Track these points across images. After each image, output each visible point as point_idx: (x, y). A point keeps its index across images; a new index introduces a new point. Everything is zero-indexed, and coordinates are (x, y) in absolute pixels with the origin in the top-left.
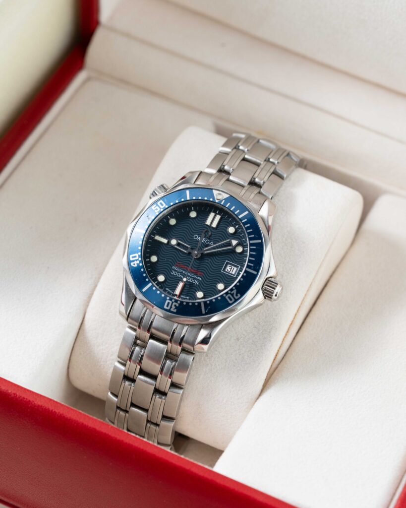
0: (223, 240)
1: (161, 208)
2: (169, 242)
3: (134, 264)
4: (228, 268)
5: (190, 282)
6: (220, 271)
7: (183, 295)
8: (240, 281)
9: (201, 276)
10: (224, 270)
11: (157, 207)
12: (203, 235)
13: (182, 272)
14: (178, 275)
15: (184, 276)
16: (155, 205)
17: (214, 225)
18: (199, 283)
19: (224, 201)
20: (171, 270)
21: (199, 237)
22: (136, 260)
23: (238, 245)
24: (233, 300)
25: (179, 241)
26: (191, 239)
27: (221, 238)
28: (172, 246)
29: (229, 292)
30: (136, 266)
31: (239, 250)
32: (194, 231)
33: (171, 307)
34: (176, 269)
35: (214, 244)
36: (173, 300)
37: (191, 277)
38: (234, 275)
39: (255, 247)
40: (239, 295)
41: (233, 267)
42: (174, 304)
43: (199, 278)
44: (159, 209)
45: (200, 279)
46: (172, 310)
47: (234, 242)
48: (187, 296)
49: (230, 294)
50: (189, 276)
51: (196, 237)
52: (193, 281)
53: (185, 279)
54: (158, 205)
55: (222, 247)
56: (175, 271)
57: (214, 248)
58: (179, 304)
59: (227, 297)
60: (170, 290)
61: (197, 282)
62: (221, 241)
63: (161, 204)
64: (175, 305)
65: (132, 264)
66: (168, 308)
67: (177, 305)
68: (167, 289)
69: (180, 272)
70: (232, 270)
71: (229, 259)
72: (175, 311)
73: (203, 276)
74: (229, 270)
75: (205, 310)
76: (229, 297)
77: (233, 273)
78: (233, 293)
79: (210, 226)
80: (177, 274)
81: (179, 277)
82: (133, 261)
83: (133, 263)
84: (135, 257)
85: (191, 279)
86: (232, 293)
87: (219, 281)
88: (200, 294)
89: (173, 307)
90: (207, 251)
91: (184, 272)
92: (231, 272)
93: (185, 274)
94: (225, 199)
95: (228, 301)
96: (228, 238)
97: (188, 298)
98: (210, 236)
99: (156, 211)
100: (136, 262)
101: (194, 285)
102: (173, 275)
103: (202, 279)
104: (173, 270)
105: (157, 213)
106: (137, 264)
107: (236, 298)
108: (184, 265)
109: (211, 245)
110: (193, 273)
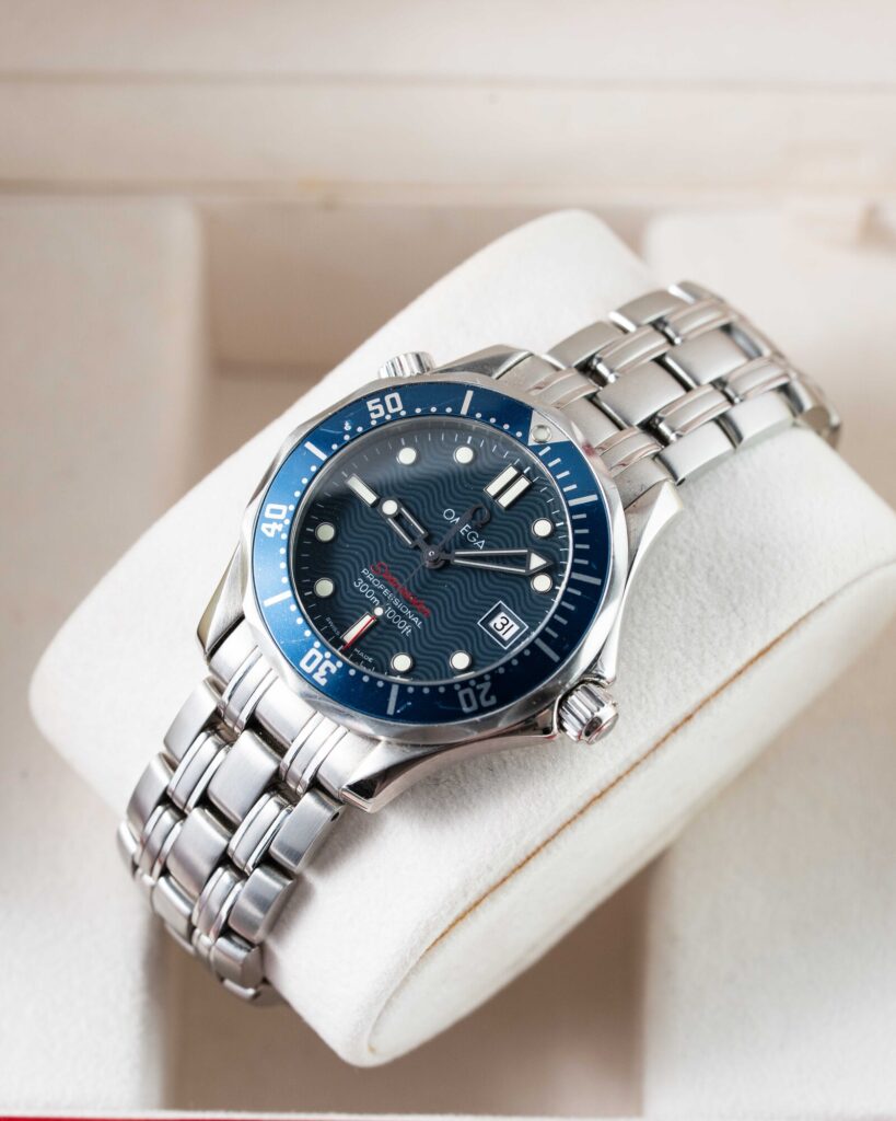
0: (513, 548)
1: (387, 412)
2: (377, 504)
3: (269, 530)
4: (498, 621)
5: (390, 622)
6: (476, 622)
7: (362, 649)
8: (507, 665)
9: (424, 616)
10: (486, 623)
11: (380, 407)
12: (468, 515)
13: (381, 591)
14: (370, 594)
15: (383, 602)
16: (378, 400)
18: (412, 633)
19: (548, 449)
20: (358, 575)
21: (456, 517)
22: (279, 521)
23: (542, 571)
24: (475, 706)
25: (403, 510)
26: (437, 515)
27: (508, 538)
28: (380, 518)
29: (473, 683)
30: (271, 535)
31: (542, 584)
32: (450, 498)
33: (316, 670)
34: (371, 577)
35: (487, 547)
36: (328, 655)
37: (398, 612)
38: (505, 643)
39: (579, 593)
40: (493, 700)
41: (511, 622)
43: (416, 620)
44: (382, 414)
45: (419, 625)
46: (316, 677)
47: (536, 561)
48: (370, 656)
49: (474, 688)
50: (394, 607)
51: (449, 514)
52: (400, 622)
53: (379, 612)
54: (383, 402)
55: (504, 564)
56: (366, 581)
57: (481, 558)
58: (338, 669)
59: (461, 694)
60: (335, 624)
61: (407, 630)
62: (508, 548)
63: (393, 401)
64: (328, 669)
65: (264, 527)
66: (309, 670)
67: (334, 670)
68: (328, 619)
69: (375, 589)
71: (508, 598)
72: (323, 682)
73: (429, 619)
74: (499, 626)
75: (396, 708)
76: (467, 697)
77: (506, 637)
78: (481, 690)
79: (492, 501)
80: (367, 591)
81: (368, 599)
82: (270, 521)
83: (268, 526)
84: (279, 512)
85: (394, 616)
86: (478, 687)
87: (461, 643)
88: (402, 662)
89: (322, 671)
90: (460, 557)
91: (386, 591)
92: (500, 633)
93: (386, 598)
94: (551, 445)
95: (459, 705)
96: (526, 547)
97: (370, 660)
98: (485, 525)
99: (373, 416)
100: (274, 526)
101: (397, 633)
102: (356, 590)
103: (423, 624)
104: (363, 577)
105: (374, 423)
106: (276, 531)
107: (485, 704)
108: (393, 574)
109: (477, 548)
110: (407, 602)
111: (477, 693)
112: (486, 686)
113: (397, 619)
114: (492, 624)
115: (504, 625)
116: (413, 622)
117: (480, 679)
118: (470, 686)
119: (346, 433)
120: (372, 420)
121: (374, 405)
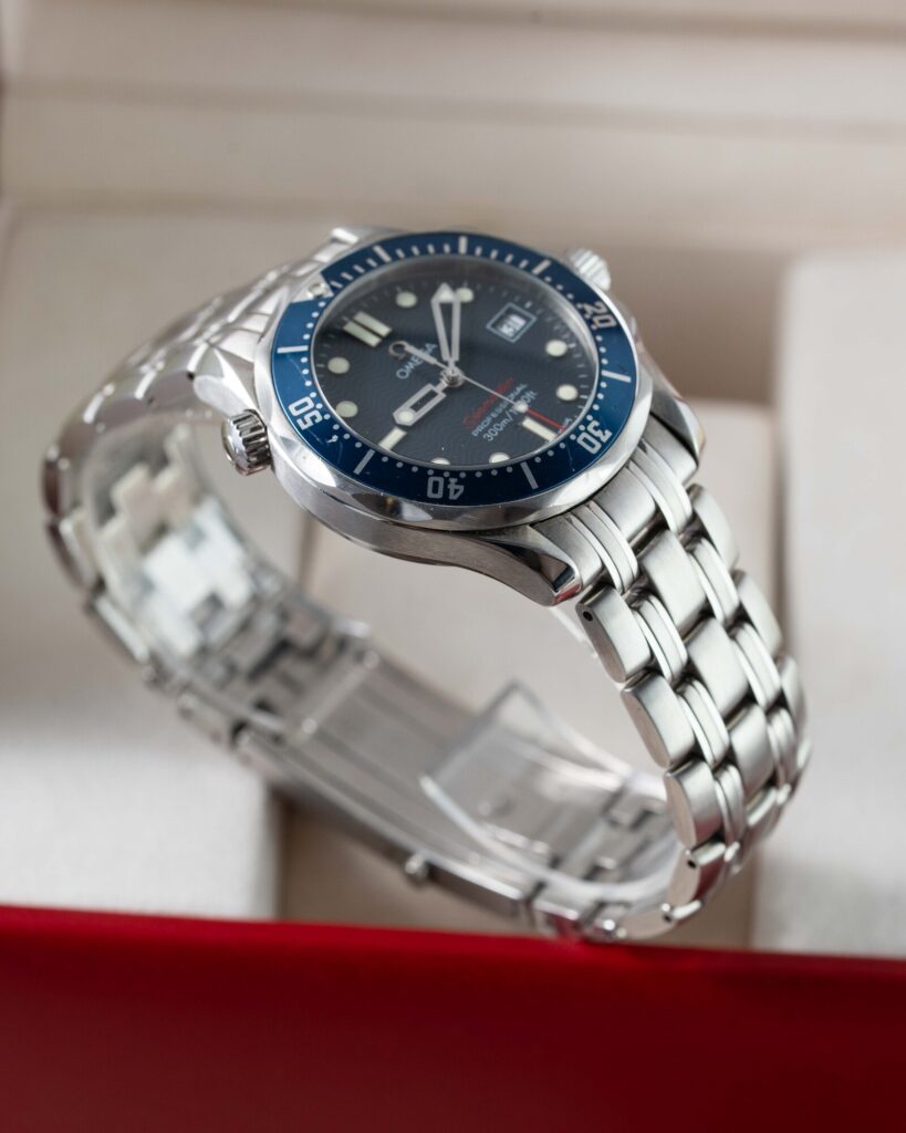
2: (403, 427)
3: (456, 491)
6: (512, 344)
8: (564, 292)
13: (493, 419)
14: (499, 427)
16: (299, 421)
17: (384, 330)
18: (532, 391)
19: (333, 283)
20: (480, 438)
21: (405, 369)
22: (447, 482)
24: (608, 317)
25: (407, 405)
28: (418, 424)
30: (461, 488)
31: (466, 295)
33: (598, 439)
34: (480, 429)
36: (582, 428)
40: (598, 304)
42: (590, 428)
44: (315, 413)
46: (604, 439)
49: (591, 316)
51: (403, 374)
53: (522, 409)
54: (301, 416)
56: (485, 431)
58: (595, 419)
59: (600, 325)
61: (530, 395)
63: (299, 407)
64: (596, 428)
65: (452, 497)
66: (598, 446)
67: (596, 423)
69: (492, 424)
71: (485, 320)
72: (608, 434)
75: (624, 374)
76: (601, 322)
78: (592, 311)
79: (385, 340)
80: (495, 429)
81: (504, 429)
82: (446, 491)
83: (452, 492)
84: (436, 482)
86: (590, 313)
88: (567, 392)
89: (599, 433)
91: (493, 415)
93: (499, 416)
94: (329, 283)
95: (609, 328)
96: (430, 306)
99: (319, 419)
100: (453, 486)
102: (498, 437)
103: (522, 384)
104: (481, 434)
105: (328, 418)
106: (457, 484)
107: (604, 310)
108: (475, 411)
111: (595, 314)
112: (589, 308)
116: (522, 391)
118: (590, 319)
119: (341, 438)
120: (324, 420)
121: (305, 423)
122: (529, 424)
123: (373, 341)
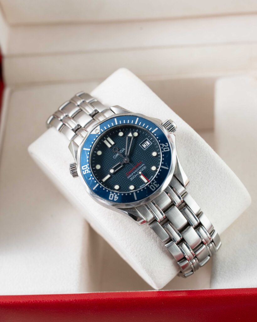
0: (126, 142)
2: (110, 174)
3: (116, 198)
4: (144, 146)
6: (144, 151)
7: (149, 178)
9: (142, 163)
10: (144, 149)
13: (134, 174)
14: (134, 177)
16: (83, 172)
17: (113, 143)
18: (146, 166)
19: (101, 130)
21: (116, 155)
22: (114, 196)
23: (132, 134)
24: (168, 148)
25: (113, 168)
26: (115, 160)
27: (123, 143)
28: (114, 173)
30: (117, 198)
31: (136, 134)
32: (111, 157)
33: (155, 187)
34: (130, 176)
35: (125, 148)
36: (152, 183)
37: (140, 169)
39: (140, 123)
40: (166, 144)
42: (154, 184)
43: (142, 165)
44: (88, 170)
46: (157, 187)
48: (151, 176)
50: (139, 170)
51: (115, 157)
53: (140, 173)
54: (84, 170)
55: (130, 144)
56: (131, 177)
57: (128, 149)
58: (155, 181)
59: (165, 151)
60: (142, 185)
61: (145, 167)
62: (126, 143)
63: (84, 168)
64: (155, 183)
65: (115, 200)
66: (155, 188)
67: (156, 182)
69: (133, 175)
70: (146, 144)
71: (139, 143)
72: (158, 185)
74: (146, 146)
79: (112, 146)
81: (136, 176)
83: (115, 199)
84: (112, 196)
85: (141, 170)
86: (163, 147)
87: (150, 154)
88: (154, 168)
89: (156, 185)
90: (127, 153)
91: (134, 173)
92: (147, 145)
93: (136, 173)
94: (100, 129)
95: (167, 152)
96: (126, 138)
97: (152, 176)
98: (119, 148)
99: (88, 172)
100: (115, 197)
101: (145, 170)
102: (133, 180)
103: (144, 164)
104: (129, 178)
105: (90, 172)
107: (167, 146)
108: (130, 171)
109: (125, 150)
110: (137, 168)
111: (165, 147)
112: (163, 145)
113: (142, 170)
114: (145, 147)
115: (146, 145)
116: (143, 166)
117: (161, 146)
118: (163, 149)
119: (92, 179)
120: (89, 173)
121: (85, 172)
122: (142, 177)
123: (109, 146)
